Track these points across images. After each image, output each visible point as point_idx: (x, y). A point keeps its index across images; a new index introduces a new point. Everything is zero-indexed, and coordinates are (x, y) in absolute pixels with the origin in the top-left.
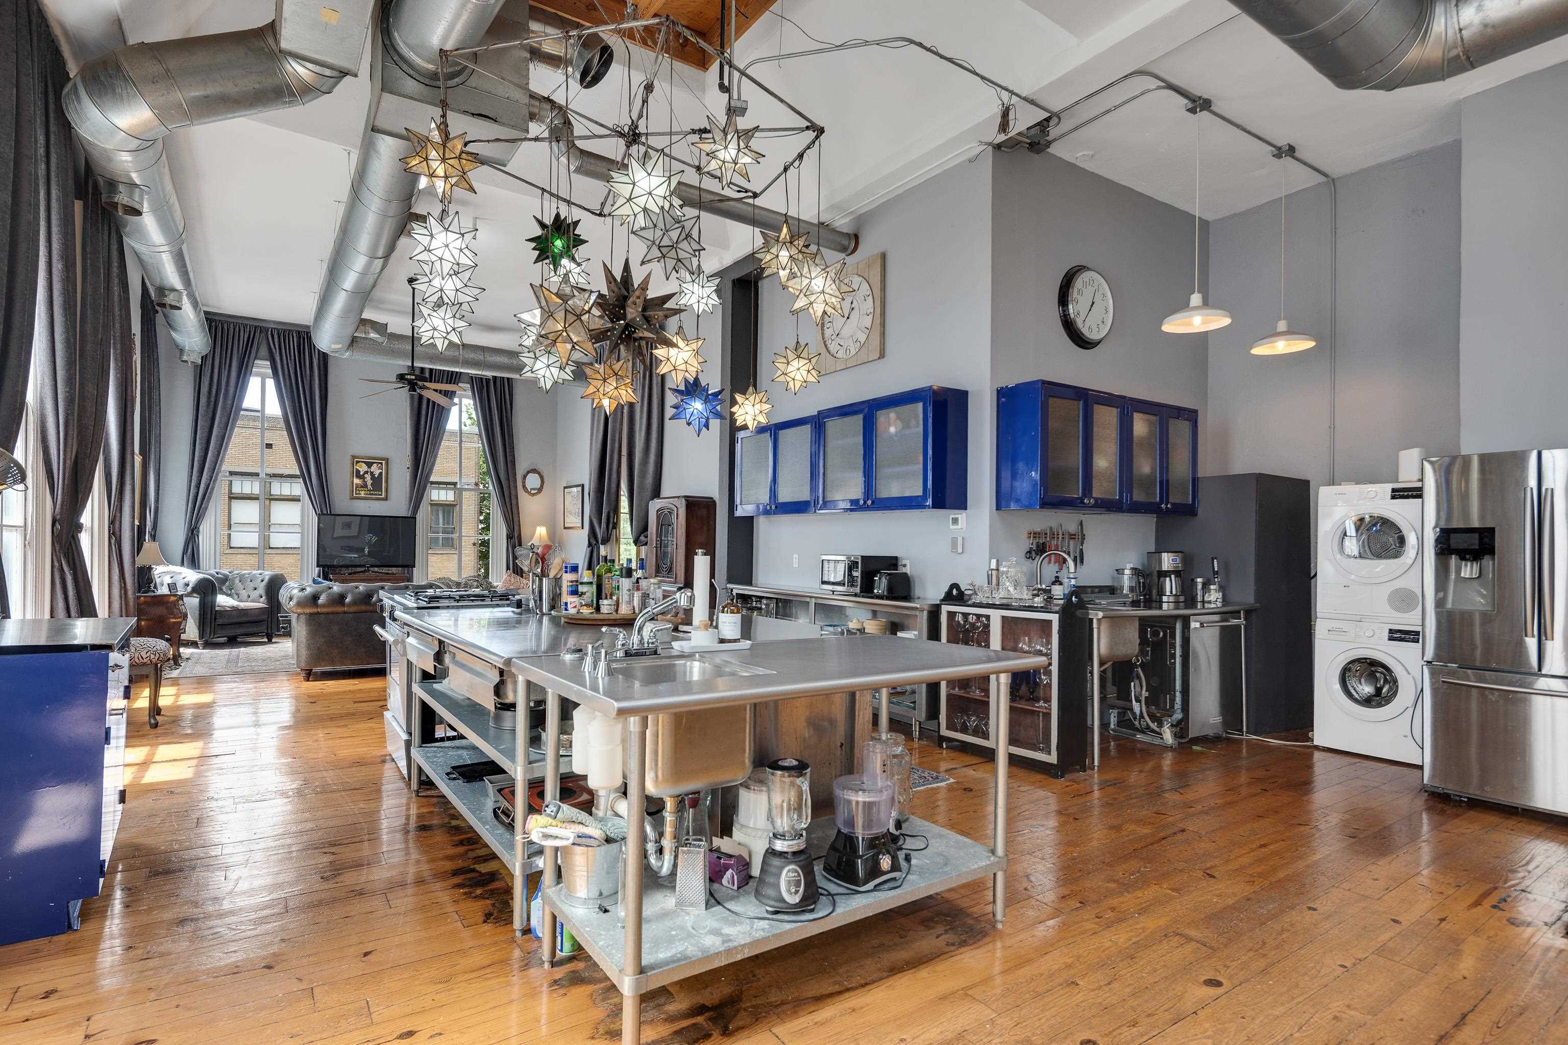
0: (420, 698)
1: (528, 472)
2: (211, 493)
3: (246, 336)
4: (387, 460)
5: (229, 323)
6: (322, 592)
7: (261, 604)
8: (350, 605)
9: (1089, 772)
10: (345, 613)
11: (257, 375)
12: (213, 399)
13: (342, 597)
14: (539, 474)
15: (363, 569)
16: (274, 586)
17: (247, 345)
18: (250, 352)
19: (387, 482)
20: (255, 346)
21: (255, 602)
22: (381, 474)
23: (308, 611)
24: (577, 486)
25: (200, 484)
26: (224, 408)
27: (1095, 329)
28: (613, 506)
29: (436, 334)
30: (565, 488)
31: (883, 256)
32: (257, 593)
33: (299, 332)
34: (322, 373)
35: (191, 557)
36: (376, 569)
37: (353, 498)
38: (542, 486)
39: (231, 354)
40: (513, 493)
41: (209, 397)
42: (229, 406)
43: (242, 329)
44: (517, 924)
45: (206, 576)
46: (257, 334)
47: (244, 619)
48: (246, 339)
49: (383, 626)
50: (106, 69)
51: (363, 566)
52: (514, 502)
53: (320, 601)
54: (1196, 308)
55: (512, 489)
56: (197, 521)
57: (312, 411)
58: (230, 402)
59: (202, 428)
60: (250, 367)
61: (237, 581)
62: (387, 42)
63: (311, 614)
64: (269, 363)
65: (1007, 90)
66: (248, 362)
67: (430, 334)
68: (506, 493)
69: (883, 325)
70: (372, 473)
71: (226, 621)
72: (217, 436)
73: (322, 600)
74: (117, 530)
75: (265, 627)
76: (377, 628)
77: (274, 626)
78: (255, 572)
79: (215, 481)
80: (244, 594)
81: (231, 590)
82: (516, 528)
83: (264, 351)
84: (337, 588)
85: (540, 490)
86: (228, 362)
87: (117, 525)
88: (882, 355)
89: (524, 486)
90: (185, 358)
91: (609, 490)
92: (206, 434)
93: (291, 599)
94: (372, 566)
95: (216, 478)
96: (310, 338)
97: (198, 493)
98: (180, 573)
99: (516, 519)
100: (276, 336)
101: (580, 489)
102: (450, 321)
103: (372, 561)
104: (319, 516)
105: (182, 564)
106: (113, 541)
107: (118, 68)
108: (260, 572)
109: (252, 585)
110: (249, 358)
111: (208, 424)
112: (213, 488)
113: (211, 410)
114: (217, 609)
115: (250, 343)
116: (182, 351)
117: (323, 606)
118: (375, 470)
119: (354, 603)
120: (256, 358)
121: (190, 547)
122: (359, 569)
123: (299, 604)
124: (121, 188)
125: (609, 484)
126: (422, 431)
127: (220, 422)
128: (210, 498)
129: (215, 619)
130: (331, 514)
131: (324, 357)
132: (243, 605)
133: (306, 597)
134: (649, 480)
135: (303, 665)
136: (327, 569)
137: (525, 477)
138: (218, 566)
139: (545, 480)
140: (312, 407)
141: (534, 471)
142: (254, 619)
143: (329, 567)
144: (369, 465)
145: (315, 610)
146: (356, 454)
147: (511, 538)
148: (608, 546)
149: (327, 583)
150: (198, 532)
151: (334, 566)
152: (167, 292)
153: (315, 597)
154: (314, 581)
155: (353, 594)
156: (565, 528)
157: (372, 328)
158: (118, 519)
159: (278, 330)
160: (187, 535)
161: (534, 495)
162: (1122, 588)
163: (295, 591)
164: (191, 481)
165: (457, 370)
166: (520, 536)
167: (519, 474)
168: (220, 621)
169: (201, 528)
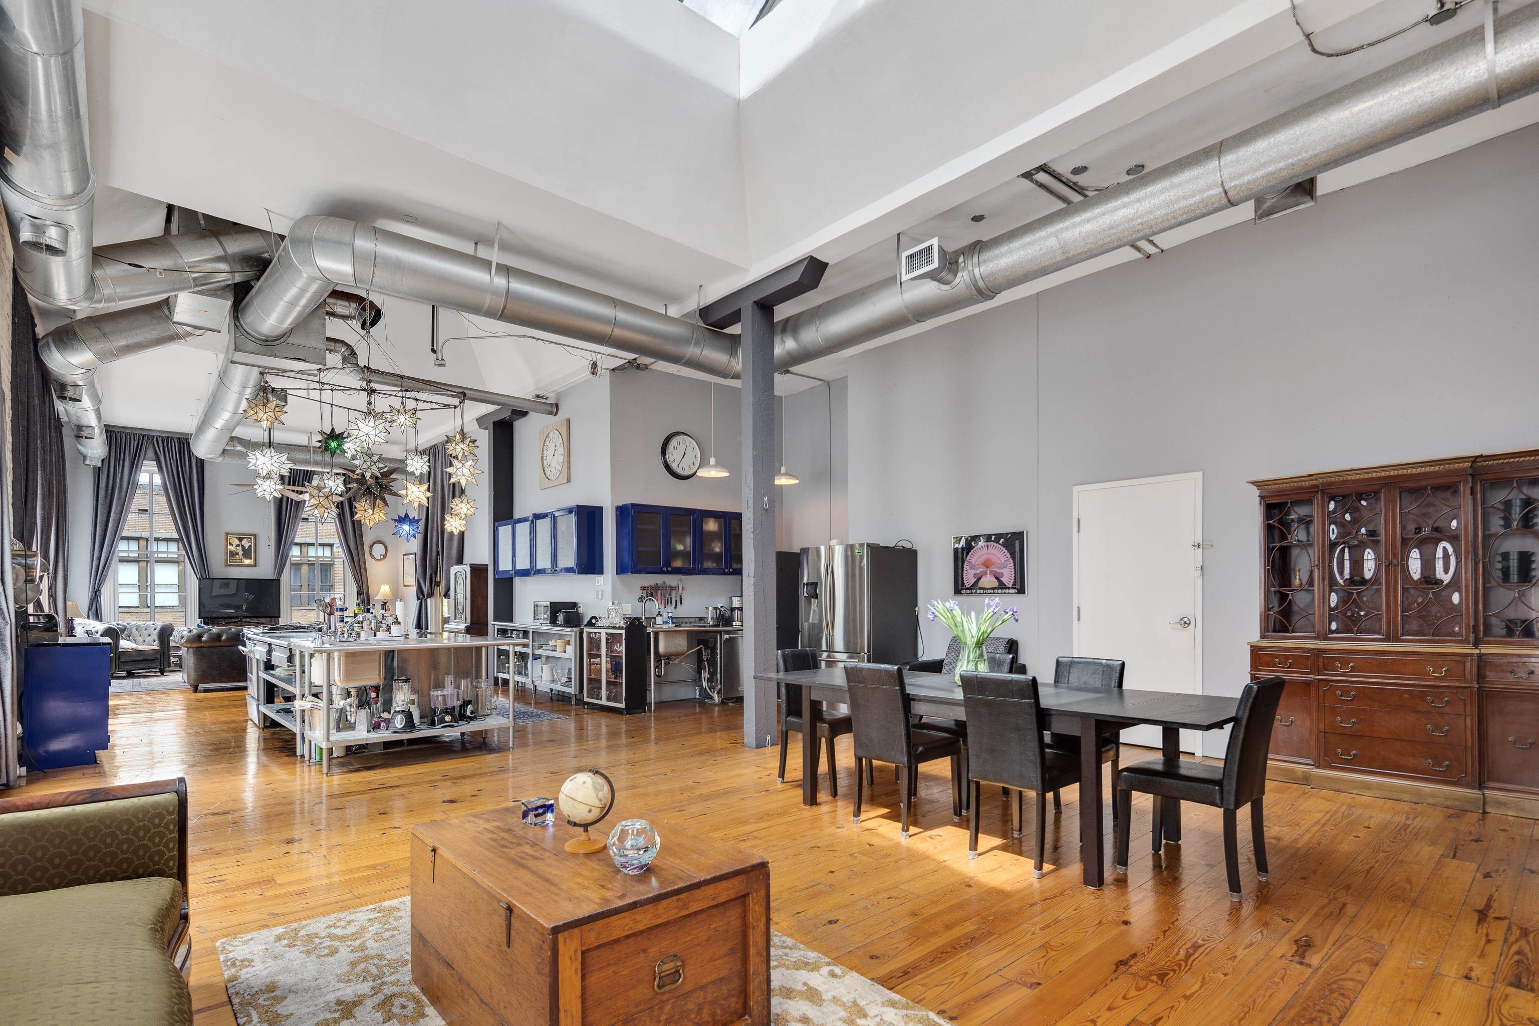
0: (264, 679)
1: (374, 543)
2: (110, 563)
3: (136, 443)
4: (255, 536)
5: (121, 433)
6: (205, 633)
7: (155, 646)
8: (225, 641)
9: (648, 714)
10: (221, 646)
11: (146, 471)
12: (110, 492)
13: (219, 636)
14: (383, 544)
15: (237, 620)
16: (165, 633)
17: (137, 450)
18: (139, 455)
19: (255, 552)
20: (143, 450)
21: (151, 645)
22: (250, 546)
23: (195, 645)
24: (412, 554)
25: (100, 557)
26: (119, 498)
27: (687, 469)
28: (434, 570)
29: (265, 493)
30: (404, 555)
31: (568, 421)
32: (150, 639)
33: (179, 438)
34: (199, 469)
35: (96, 612)
36: (248, 620)
37: (227, 565)
38: (386, 554)
39: (124, 455)
40: (362, 560)
41: (107, 491)
42: (123, 497)
43: (132, 437)
44: (298, 753)
45: (111, 626)
46: (145, 441)
47: (142, 658)
48: (135, 445)
49: (245, 646)
50: (68, 335)
51: (238, 617)
52: (362, 566)
53: (203, 639)
54: (712, 466)
55: (361, 556)
56: (99, 586)
57: (192, 499)
58: (124, 494)
59: (102, 514)
60: (139, 466)
61: (134, 630)
62: (238, 324)
63: (197, 647)
64: (155, 463)
65: (595, 352)
66: (138, 462)
67: (262, 493)
68: (356, 559)
69: (569, 462)
70: (243, 546)
71: (127, 659)
72: (114, 520)
73: (205, 638)
74: (54, 593)
75: (158, 664)
76: (241, 647)
77: (166, 663)
78: (148, 623)
79: (113, 554)
80: (140, 639)
81: (129, 637)
82: (365, 586)
83: (150, 453)
84: (215, 629)
85: (385, 556)
86: (121, 463)
87: (53, 590)
88: (569, 481)
89: (371, 554)
90: (88, 463)
91: (431, 558)
92: (105, 519)
93: (182, 637)
94: (244, 617)
95: (114, 552)
96: (188, 444)
97: (99, 564)
98: (90, 624)
99: (364, 579)
100: (160, 442)
101: (413, 556)
102: (274, 486)
103: (247, 614)
104: (200, 580)
105: (88, 617)
106: (51, 601)
107: (75, 334)
108: (152, 623)
109: (146, 633)
110: (138, 459)
111: (106, 511)
112: (111, 560)
113: (108, 500)
114: (120, 650)
115: (139, 448)
116: (85, 457)
117: (206, 642)
118: (245, 543)
119: (228, 640)
120: (144, 459)
121: (94, 605)
122: (234, 620)
123: (188, 641)
124: (69, 388)
125: (431, 554)
126: (284, 513)
127: (116, 509)
128: (109, 567)
129: (119, 657)
130: (209, 578)
131: (201, 463)
132: (141, 647)
133: (193, 636)
134: (454, 551)
135: (192, 682)
136: (207, 617)
137: (371, 547)
138: (117, 619)
139: (389, 549)
140: (191, 496)
141: (379, 542)
142: (150, 657)
143: (208, 618)
144: (240, 540)
145: (200, 645)
146: (229, 531)
147: (361, 594)
148: (433, 599)
149: (207, 627)
150: (100, 593)
151: (213, 618)
152: (83, 428)
153: (200, 636)
154: (198, 626)
155: (227, 633)
156: (405, 586)
157: (239, 443)
158: (54, 586)
159: (162, 437)
160: (92, 596)
161: (379, 560)
162: (707, 618)
163: (185, 633)
164: (93, 555)
165: (309, 469)
166: (368, 593)
167: (367, 542)
168: (123, 659)
169: (102, 590)
